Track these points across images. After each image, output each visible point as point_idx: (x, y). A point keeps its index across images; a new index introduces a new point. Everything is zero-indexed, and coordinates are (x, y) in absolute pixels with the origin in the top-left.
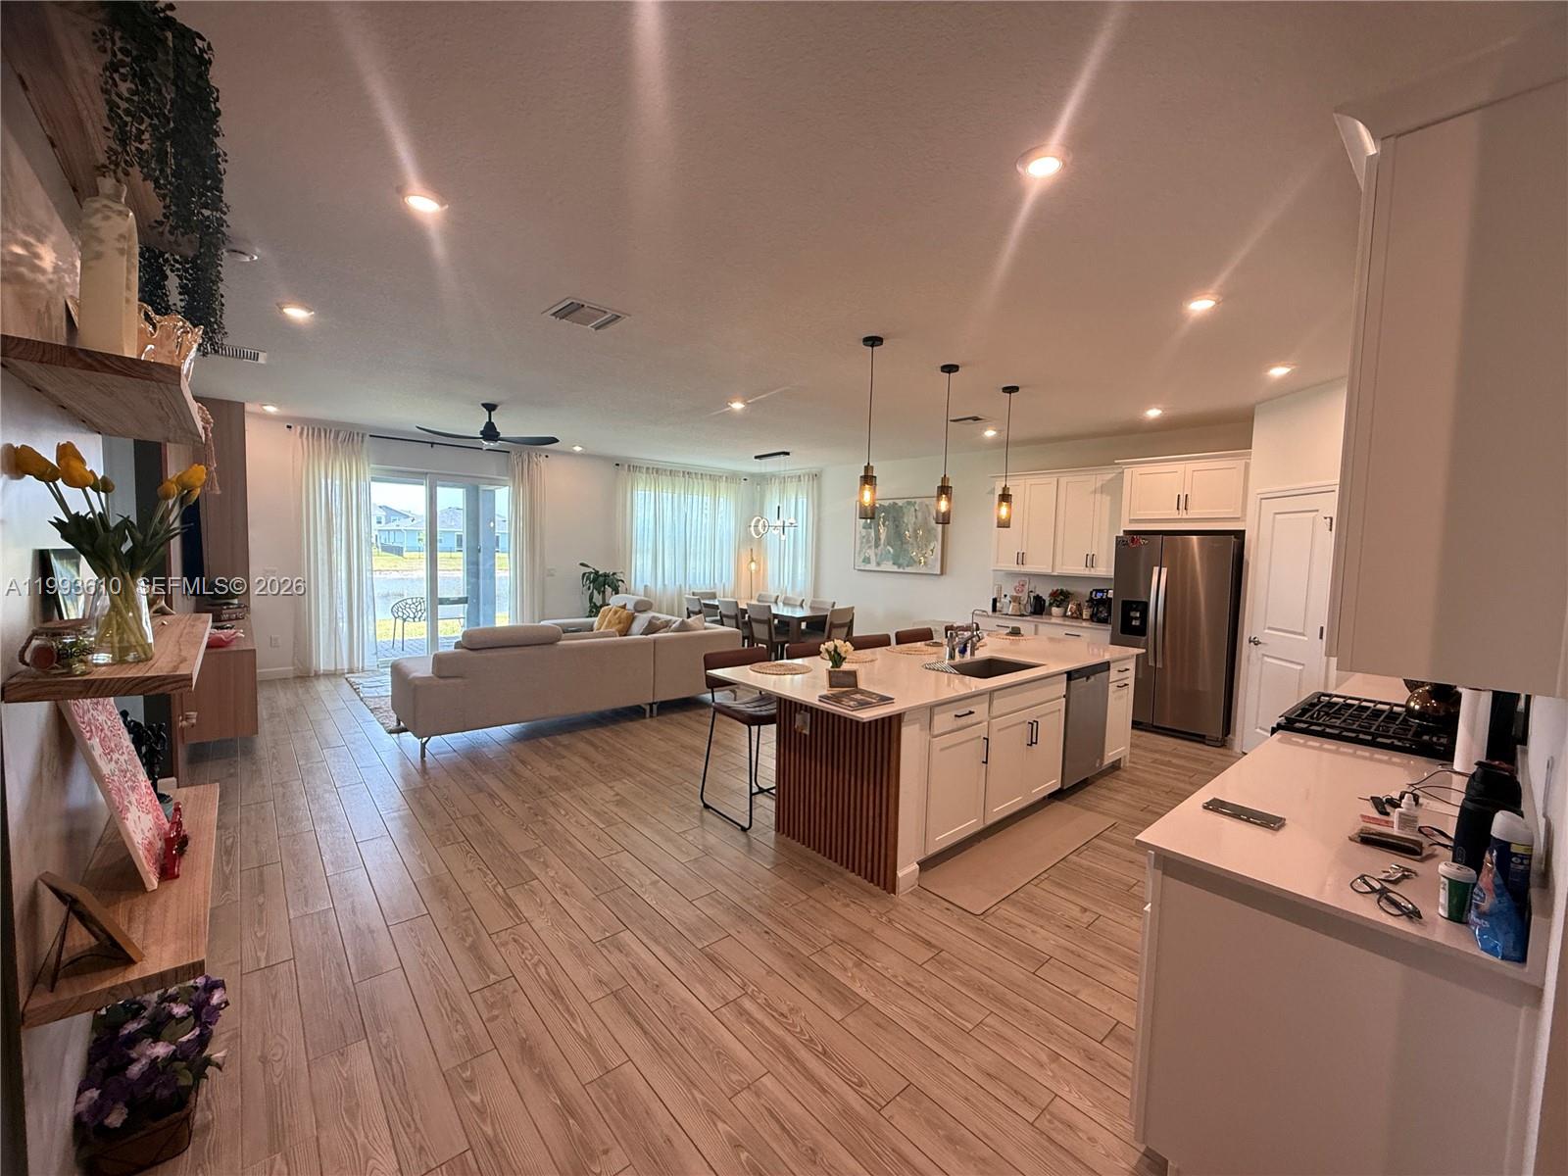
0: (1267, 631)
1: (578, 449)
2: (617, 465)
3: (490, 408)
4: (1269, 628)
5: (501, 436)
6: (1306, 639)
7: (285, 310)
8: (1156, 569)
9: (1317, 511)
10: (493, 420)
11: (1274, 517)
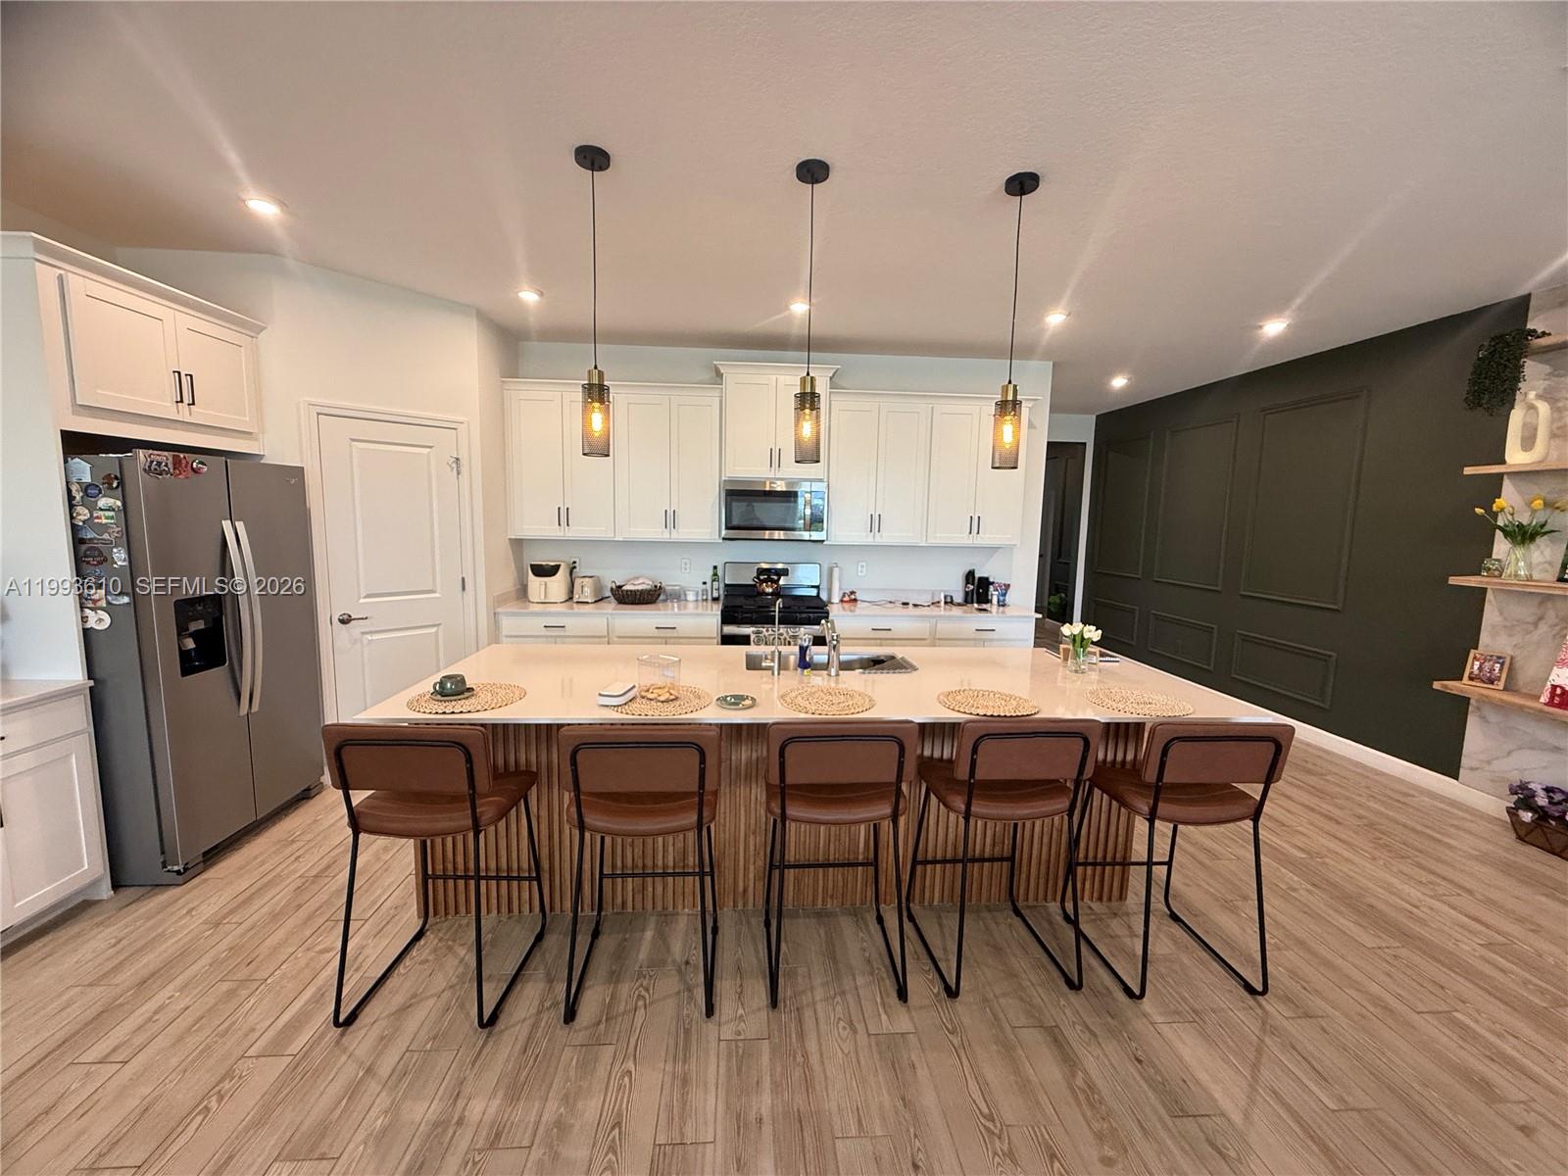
0: (362, 601)
4: (365, 597)
6: (437, 595)
8: (227, 525)
9: (430, 447)
11: (351, 446)
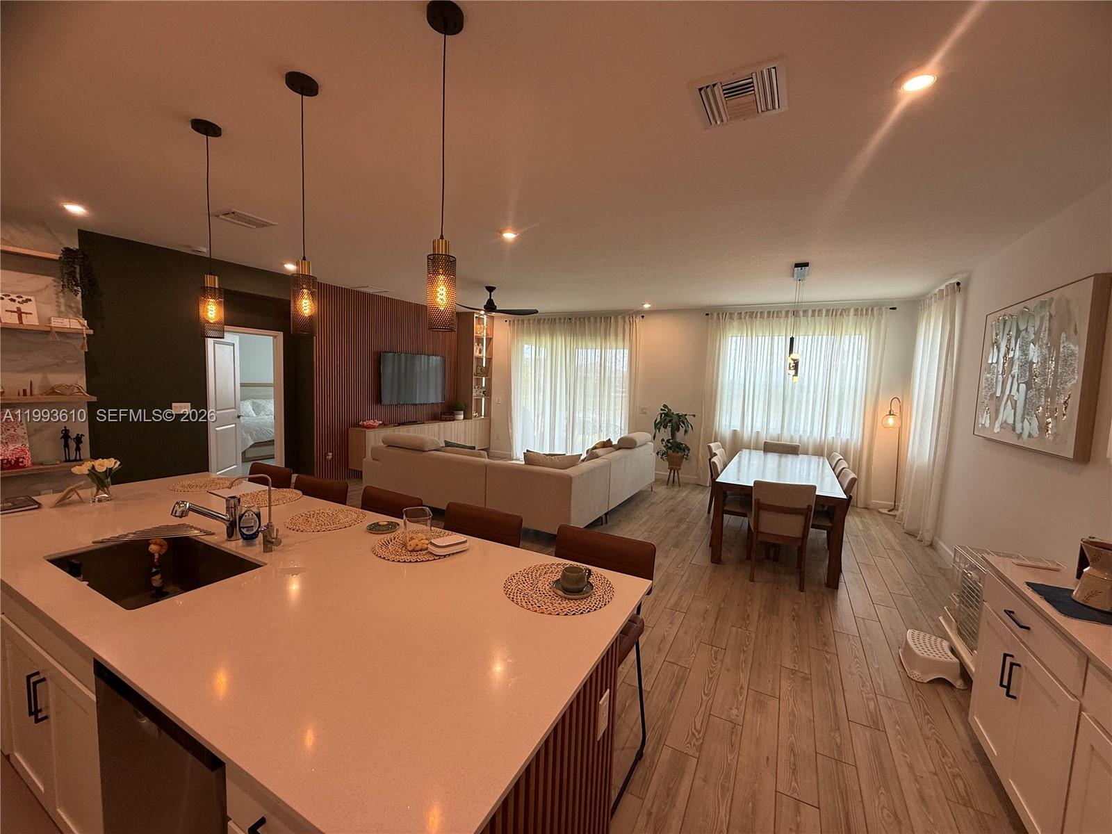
1: (647, 306)
2: (707, 315)
3: (491, 289)
5: (497, 309)
7: (285, 266)
10: (492, 298)
